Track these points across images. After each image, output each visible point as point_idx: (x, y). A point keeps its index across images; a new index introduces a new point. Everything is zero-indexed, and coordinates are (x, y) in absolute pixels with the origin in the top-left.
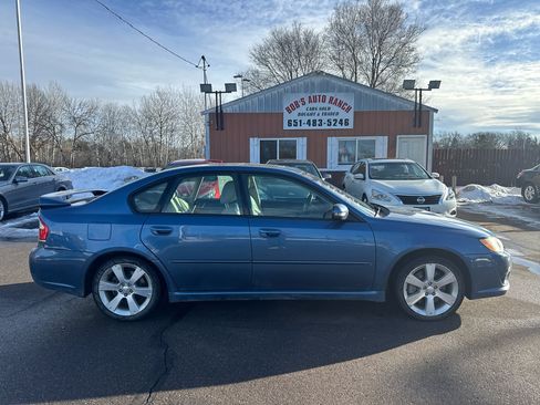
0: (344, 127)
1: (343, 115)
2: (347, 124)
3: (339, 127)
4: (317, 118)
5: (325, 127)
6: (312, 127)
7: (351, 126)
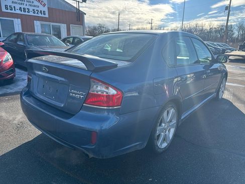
0: (43, 16)
1: (41, 8)
2: (45, 14)
3: (40, 15)
4: (26, 7)
5: (31, 14)
6: (23, 13)
7: (47, 16)
